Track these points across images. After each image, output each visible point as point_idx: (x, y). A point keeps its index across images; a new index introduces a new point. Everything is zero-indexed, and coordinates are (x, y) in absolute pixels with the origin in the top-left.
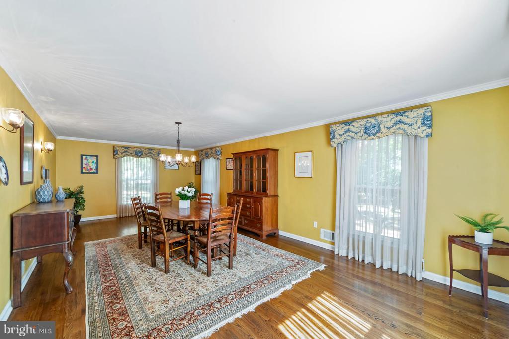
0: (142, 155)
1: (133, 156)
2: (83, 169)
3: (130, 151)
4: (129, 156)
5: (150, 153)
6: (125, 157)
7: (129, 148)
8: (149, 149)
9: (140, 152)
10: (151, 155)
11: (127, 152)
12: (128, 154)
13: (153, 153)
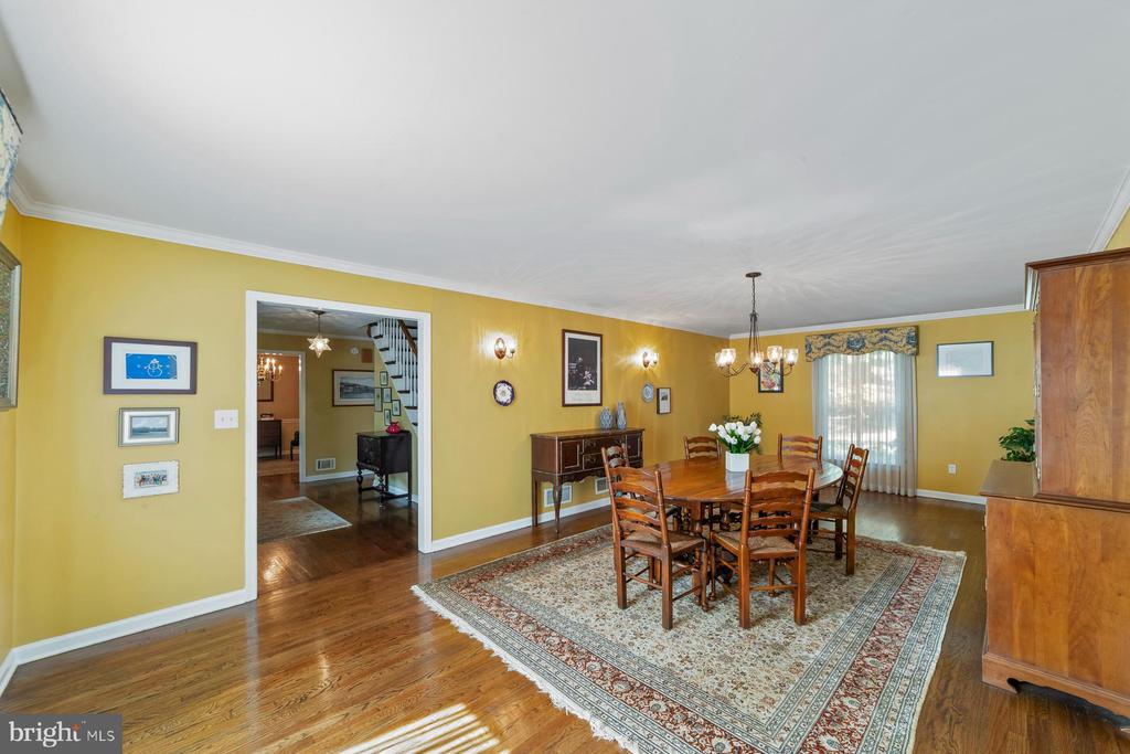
0: (864, 345)
1: (843, 352)
2: (762, 385)
3: (836, 341)
4: (834, 352)
5: (885, 338)
6: (830, 357)
7: (833, 334)
8: (881, 330)
9: (858, 342)
10: (888, 343)
11: (829, 344)
12: (831, 348)
13: (894, 338)
